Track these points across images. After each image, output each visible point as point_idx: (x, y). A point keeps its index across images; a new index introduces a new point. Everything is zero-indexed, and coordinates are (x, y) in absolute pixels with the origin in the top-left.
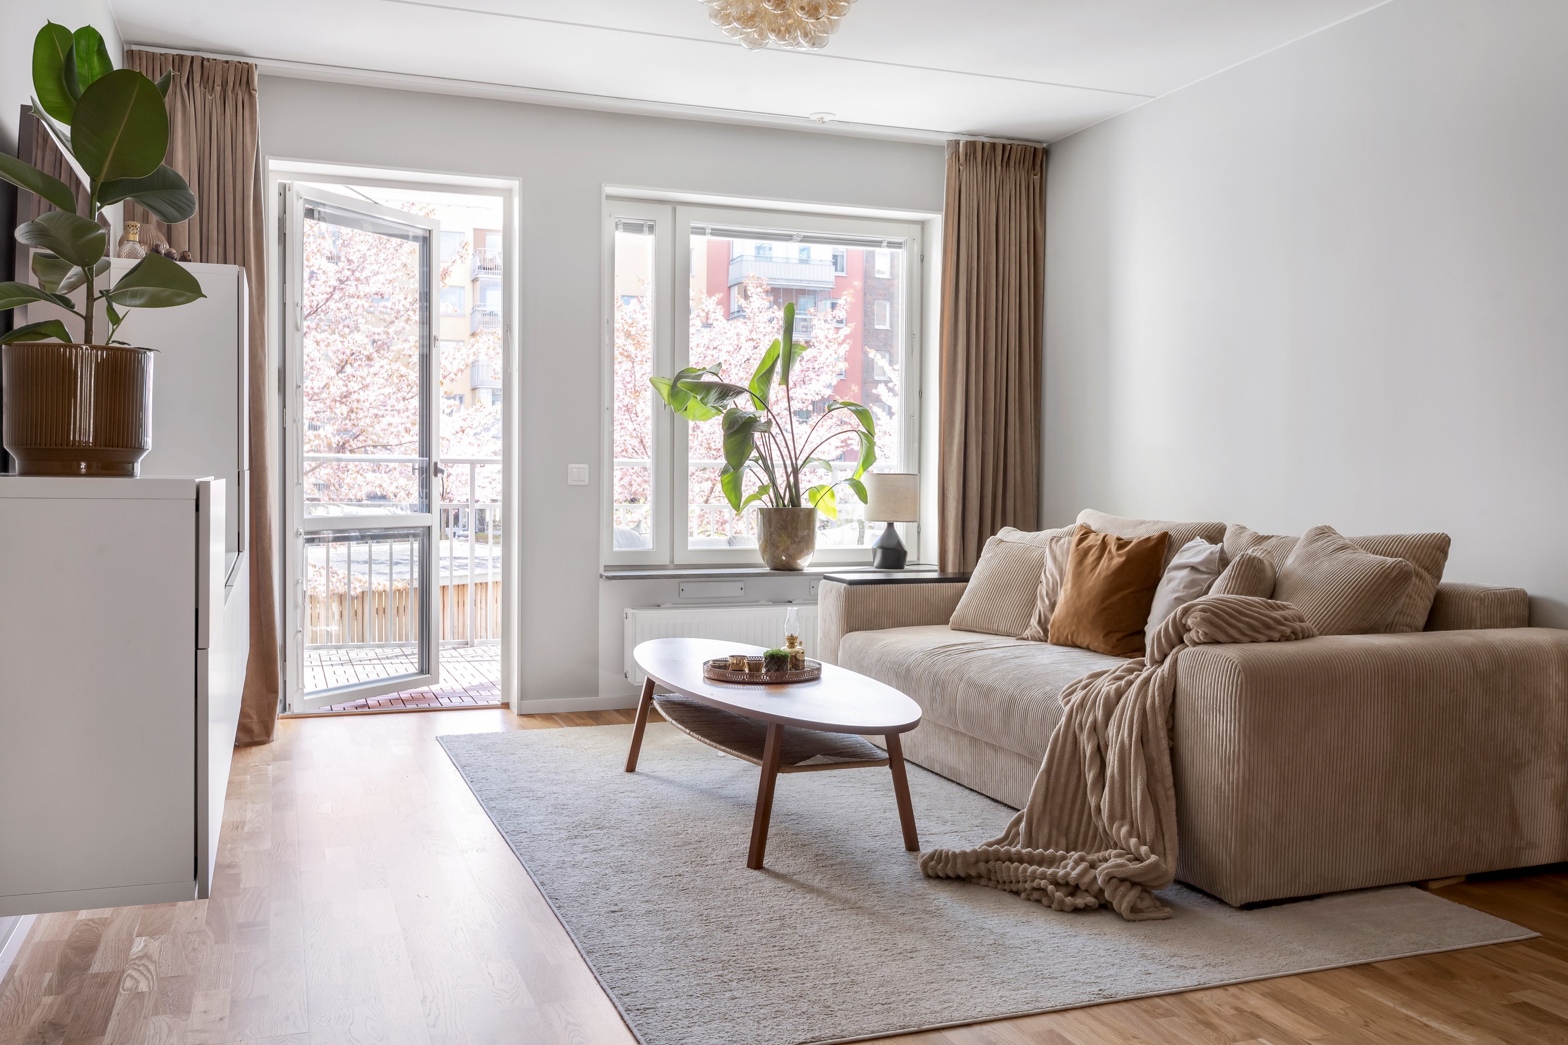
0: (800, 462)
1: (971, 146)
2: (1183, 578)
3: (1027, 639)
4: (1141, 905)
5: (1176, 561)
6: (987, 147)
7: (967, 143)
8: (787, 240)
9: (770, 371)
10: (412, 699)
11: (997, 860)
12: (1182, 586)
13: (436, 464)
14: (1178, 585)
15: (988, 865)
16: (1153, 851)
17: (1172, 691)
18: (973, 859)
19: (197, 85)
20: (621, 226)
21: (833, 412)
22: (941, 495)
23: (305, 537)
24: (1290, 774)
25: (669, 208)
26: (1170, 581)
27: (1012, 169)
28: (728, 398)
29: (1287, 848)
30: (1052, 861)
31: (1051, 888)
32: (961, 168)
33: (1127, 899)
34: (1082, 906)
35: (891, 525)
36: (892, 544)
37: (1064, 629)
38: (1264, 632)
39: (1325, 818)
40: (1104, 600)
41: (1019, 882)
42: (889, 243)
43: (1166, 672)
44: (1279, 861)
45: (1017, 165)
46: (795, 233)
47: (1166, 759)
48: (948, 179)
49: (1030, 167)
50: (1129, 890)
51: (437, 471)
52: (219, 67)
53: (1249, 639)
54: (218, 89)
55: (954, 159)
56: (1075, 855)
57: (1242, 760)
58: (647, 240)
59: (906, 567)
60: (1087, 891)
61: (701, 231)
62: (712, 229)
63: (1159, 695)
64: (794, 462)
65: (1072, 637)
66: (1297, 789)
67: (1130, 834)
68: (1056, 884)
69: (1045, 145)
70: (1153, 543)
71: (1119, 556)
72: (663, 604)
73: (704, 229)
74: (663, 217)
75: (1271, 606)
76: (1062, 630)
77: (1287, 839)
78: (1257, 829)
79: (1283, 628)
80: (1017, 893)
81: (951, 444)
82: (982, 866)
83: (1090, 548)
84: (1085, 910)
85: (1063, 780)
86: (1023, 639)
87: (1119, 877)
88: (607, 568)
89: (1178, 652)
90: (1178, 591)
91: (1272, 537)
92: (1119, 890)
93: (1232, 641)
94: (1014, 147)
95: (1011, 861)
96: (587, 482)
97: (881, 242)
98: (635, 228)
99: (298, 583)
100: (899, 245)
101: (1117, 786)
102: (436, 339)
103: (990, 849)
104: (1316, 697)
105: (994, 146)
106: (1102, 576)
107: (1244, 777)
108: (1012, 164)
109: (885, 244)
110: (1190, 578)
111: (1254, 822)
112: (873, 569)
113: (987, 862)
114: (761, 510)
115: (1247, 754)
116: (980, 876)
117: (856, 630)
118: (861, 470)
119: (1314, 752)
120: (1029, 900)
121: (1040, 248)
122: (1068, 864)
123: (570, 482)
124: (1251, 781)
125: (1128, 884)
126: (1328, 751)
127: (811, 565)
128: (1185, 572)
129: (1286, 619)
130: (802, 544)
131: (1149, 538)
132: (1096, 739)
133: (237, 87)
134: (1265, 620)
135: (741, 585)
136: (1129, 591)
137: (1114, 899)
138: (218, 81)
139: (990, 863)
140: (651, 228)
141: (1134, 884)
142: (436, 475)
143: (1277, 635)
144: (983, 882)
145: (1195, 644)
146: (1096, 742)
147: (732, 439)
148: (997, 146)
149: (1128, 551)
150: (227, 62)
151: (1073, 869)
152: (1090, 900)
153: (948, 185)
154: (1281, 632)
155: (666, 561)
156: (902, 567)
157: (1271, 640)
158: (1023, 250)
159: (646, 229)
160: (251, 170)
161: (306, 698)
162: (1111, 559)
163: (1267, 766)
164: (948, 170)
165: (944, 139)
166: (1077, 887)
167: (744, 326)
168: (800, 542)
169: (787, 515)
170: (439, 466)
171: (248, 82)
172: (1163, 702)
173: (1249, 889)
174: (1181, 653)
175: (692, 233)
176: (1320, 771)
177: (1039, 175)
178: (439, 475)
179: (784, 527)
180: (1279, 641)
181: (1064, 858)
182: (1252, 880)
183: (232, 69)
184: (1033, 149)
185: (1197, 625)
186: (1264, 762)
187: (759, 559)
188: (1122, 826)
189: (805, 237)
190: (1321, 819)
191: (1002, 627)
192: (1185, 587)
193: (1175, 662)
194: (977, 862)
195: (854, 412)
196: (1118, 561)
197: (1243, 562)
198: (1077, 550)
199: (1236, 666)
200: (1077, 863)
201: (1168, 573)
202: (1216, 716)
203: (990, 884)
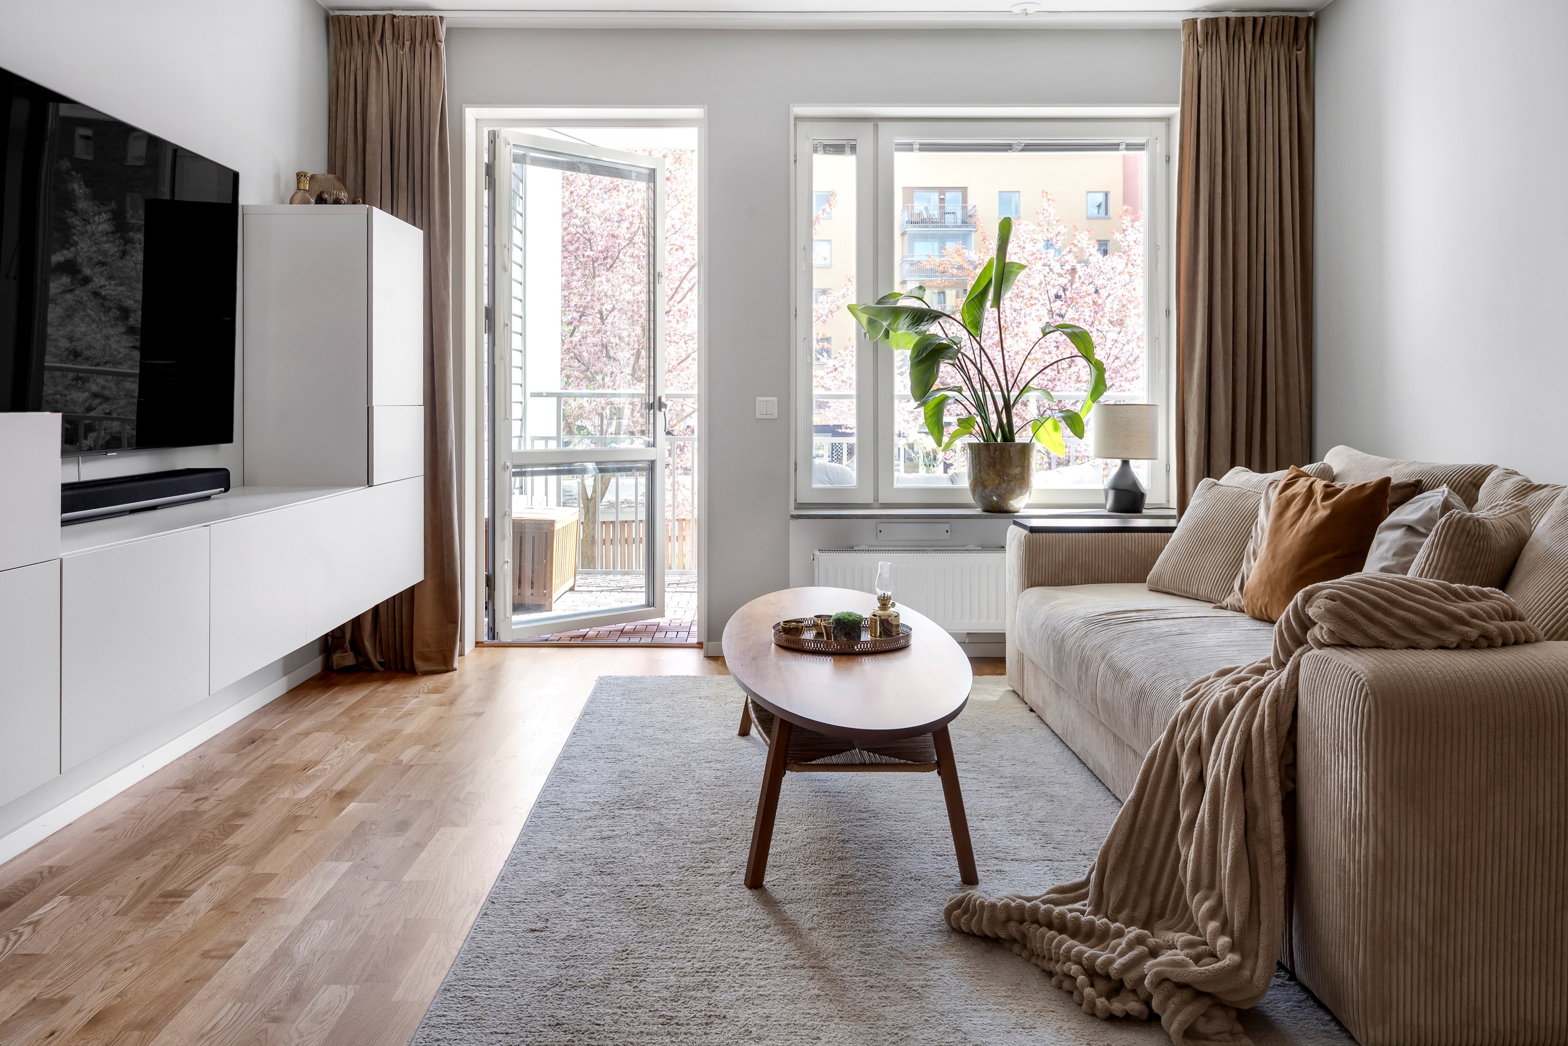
0: (1014, 393)
1: (1212, 24)
2: (1394, 541)
3: (1226, 608)
4: (1203, 1027)
5: (1393, 518)
6: (1232, 23)
7: (1206, 22)
8: (1006, 150)
9: (984, 293)
10: (634, 632)
11: (1033, 923)
12: (1392, 552)
13: (660, 398)
14: (1387, 551)
15: (1022, 927)
16: (1233, 948)
17: (1290, 710)
18: (1002, 916)
19: (388, 42)
20: (820, 149)
21: (1048, 336)
22: (1181, 428)
23: (514, 470)
24: (1461, 858)
25: (870, 125)
26: (1380, 544)
27: (1267, 46)
28: (923, 324)
29: (1458, 971)
30: (1101, 937)
31: (1081, 978)
32: (1201, 50)
33: (1180, 1017)
34: (1120, 1014)
35: (1125, 463)
36: (1124, 485)
37: (1257, 599)
38: (1433, 633)
39: (1530, 931)
40: (1301, 565)
41: (1051, 959)
42: (1127, 145)
43: (1283, 681)
44: (1443, 991)
45: (1273, 41)
46: (1016, 142)
47: (1275, 810)
48: (1185, 64)
49: (1291, 41)
50: (1186, 1003)
51: (661, 405)
52: (407, 23)
53: (1404, 643)
54: (407, 43)
55: (1191, 41)
56: (1133, 932)
57: (1371, 830)
58: (847, 163)
59: (1145, 512)
60: (1134, 991)
61: (909, 147)
62: (921, 144)
63: (1269, 715)
64: (1006, 393)
65: (1266, 610)
66: (1474, 882)
67: (1212, 914)
68: (1092, 974)
69: (1311, 14)
70: (1368, 492)
71: (1324, 507)
72: (857, 546)
73: (911, 144)
74: (864, 136)
75: (1455, 593)
76: (1255, 601)
77: (1459, 958)
78: (1401, 937)
79: (1466, 629)
80: (1050, 974)
81: (1191, 369)
82: (1013, 927)
83: (1294, 497)
84: (1125, 1021)
85: (1154, 817)
86: (1221, 608)
87: (1175, 980)
88: (800, 506)
89: (1301, 655)
90: (1386, 559)
91: (1546, 486)
92: (1171, 1002)
93: (1375, 644)
94: (1269, 20)
95: (1050, 926)
96: (775, 416)
97: (1118, 145)
98: (838, 149)
99: (505, 515)
100: (1140, 147)
101: (1206, 838)
102: (660, 275)
103: (1028, 904)
104: (1506, 740)
105: (1242, 21)
106: (1301, 534)
107: (1375, 855)
108: (1267, 39)
109: (1123, 147)
110: (1404, 542)
111: (1394, 924)
112: (1104, 512)
113: (1021, 922)
114: (971, 445)
115: (1380, 822)
116: (1014, 940)
117: (1039, 585)
118: (1090, 402)
119: (1505, 826)
120: (1060, 988)
121: (1307, 136)
122: (1120, 944)
123: (758, 416)
124: (1389, 864)
125: (1186, 994)
126: (1533, 827)
127: (1028, 506)
128: (1398, 533)
129: (1474, 615)
130: (1013, 484)
131: (1364, 486)
132: (1199, 765)
133: (424, 40)
134: (1434, 616)
135: (947, 527)
136: (1333, 554)
137: (1164, 1012)
138: (407, 36)
139: (1025, 924)
140: (853, 148)
141: (1199, 994)
142: (660, 410)
143: (1453, 639)
144: (1016, 949)
145: (1321, 645)
146: (1198, 768)
147: (920, 367)
148: (1246, 21)
149: (1335, 502)
150: (415, 17)
151: (1121, 955)
152: (1134, 1006)
153: (1184, 71)
154: (1461, 634)
155: (870, 500)
156: (1140, 511)
157: (1443, 647)
158: (1283, 140)
159: (848, 149)
160: (436, 118)
161: (513, 627)
162: (1315, 511)
163: (1418, 842)
164: (1185, 53)
165: (1178, 20)
166: (1121, 983)
167: (1119, 260)
168: (1009, 481)
169: (995, 450)
170: (663, 400)
171: (434, 35)
172: (1276, 724)
173: (1387, 1028)
174: (1304, 656)
175: (896, 150)
176: (1518, 857)
177: (1304, 49)
178: (663, 410)
179: (992, 465)
180: (1458, 647)
181: (1120, 934)
182: (1394, 1014)
183: (419, 23)
184: (1293, 20)
185: (1321, 617)
186: (1411, 837)
187: (970, 499)
188: (1206, 898)
189: (1026, 145)
190: (1523, 932)
191: (1203, 591)
192: (1395, 555)
193: (1297, 667)
194: (1008, 920)
195: (1067, 334)
196: (1323, 513)
197: (1451, 523)
198: (1279, 499)
199: (1363, 685)
200: (1130, 946)
201: (1380, 533)
202: (1338, 756)
203: (1025, 954)
